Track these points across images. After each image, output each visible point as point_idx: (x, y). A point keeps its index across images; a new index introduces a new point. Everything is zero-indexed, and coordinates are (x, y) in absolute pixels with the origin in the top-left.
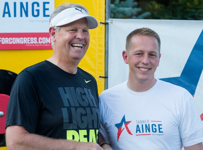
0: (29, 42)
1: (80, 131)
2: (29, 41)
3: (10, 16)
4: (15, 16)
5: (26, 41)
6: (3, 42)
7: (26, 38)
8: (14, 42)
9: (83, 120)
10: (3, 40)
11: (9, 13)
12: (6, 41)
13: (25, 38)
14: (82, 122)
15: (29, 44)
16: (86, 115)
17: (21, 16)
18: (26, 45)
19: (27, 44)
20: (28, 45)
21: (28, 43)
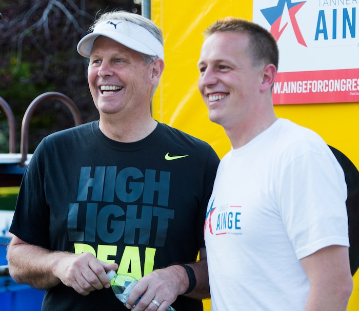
0: (356, 87)
1: (99, 246)
2: (356, 84)
3: (326, 38)
4: (334, 37)
5: (350, 85)
6: (314, 89)
7: (350, 80)
8: (331, 89)
9: (111, 228)
10: (315, 83)
11: (324, 31)
12: (319, 86)
13: (348, 80)
14: (110, 231)
15: (354, 91)
16: (123, 218)
17: (344, 36)
18: (350, 93)
19: (352, 92)
20: (353, 94)
21: (354, 89)
